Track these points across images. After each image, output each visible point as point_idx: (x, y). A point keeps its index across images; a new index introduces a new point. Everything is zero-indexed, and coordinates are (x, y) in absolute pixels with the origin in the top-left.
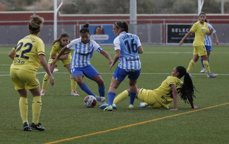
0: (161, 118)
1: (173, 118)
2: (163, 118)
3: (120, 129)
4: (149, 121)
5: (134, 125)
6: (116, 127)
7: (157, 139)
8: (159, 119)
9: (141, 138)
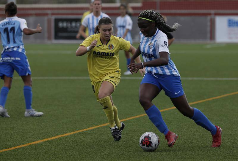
0: (74, 133)
1: (89, 132)
2: (77, 132)
3: (28, 146)
4: (60, 136)
5: (44, 141)
6: (23, 144)
7: (77, 157)
8: (72, 133)
9: (57, 156)
